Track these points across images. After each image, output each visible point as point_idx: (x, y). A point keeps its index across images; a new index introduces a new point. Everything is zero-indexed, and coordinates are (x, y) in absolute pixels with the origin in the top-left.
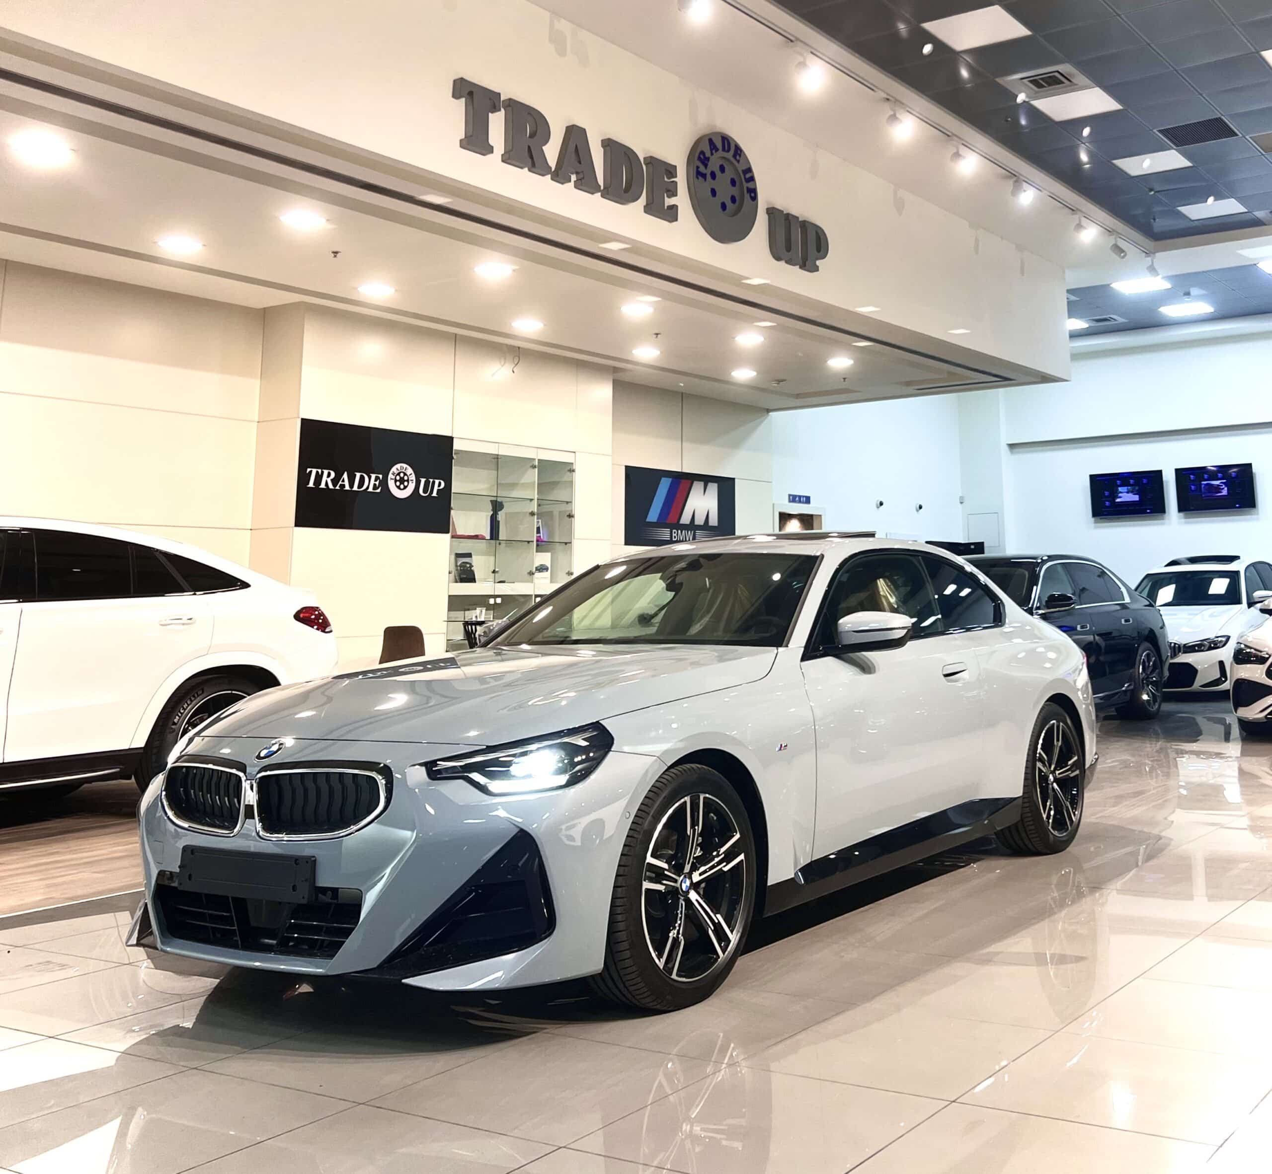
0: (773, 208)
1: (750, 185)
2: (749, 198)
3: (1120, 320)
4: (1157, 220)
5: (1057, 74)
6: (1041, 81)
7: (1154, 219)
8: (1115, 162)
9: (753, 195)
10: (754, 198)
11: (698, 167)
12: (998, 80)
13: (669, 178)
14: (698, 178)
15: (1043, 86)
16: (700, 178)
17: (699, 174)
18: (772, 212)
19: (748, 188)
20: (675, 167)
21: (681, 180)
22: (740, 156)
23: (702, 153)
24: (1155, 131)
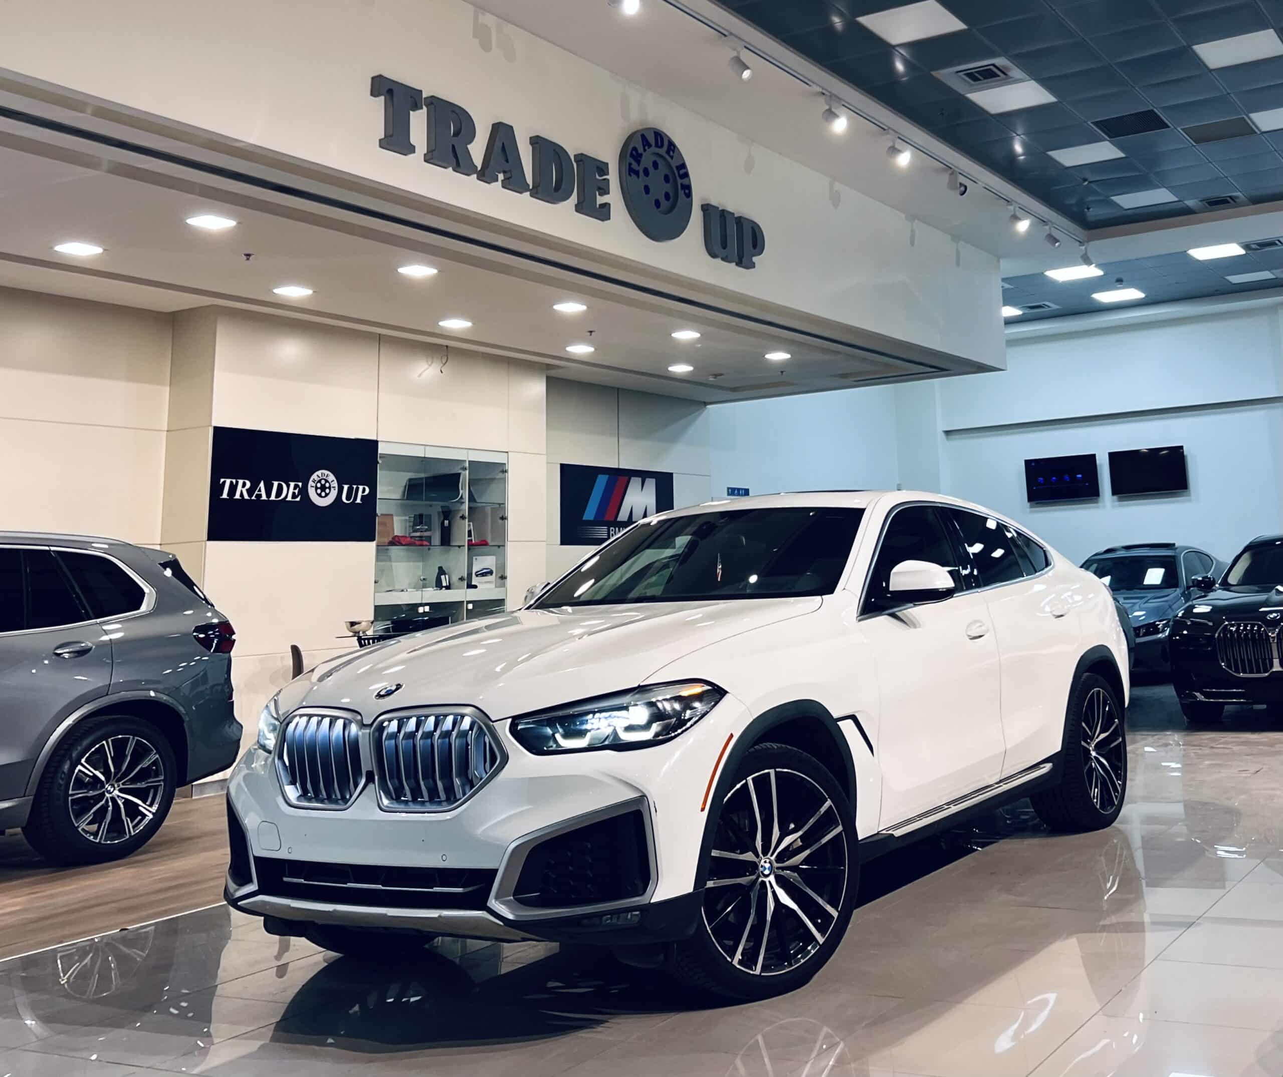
0: (708, 205)
1: (685, 181)
2: (684, 196)
3: (1054, 307)
4: (1091, 209)
5: (991, 67)
6: (977, 75)
7: (1088, 209)
8: (1050, 153)
9: (687, 191)
10: (689, 195)
11: (630, 164)
12: (934, 73)
13: (600, 176)
14: (630, 175)
15: (980, 80)
16: (633, 176)
17: (632, 171)
18: (706, 209)
19: (682, 185)
20: (607, 164)
21: (613, 177)
22: (673, 152)
23: (635, 149)
24: (1089, 123)
